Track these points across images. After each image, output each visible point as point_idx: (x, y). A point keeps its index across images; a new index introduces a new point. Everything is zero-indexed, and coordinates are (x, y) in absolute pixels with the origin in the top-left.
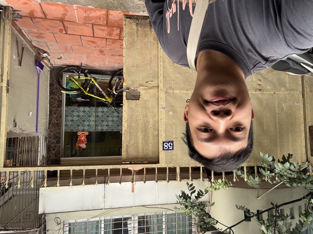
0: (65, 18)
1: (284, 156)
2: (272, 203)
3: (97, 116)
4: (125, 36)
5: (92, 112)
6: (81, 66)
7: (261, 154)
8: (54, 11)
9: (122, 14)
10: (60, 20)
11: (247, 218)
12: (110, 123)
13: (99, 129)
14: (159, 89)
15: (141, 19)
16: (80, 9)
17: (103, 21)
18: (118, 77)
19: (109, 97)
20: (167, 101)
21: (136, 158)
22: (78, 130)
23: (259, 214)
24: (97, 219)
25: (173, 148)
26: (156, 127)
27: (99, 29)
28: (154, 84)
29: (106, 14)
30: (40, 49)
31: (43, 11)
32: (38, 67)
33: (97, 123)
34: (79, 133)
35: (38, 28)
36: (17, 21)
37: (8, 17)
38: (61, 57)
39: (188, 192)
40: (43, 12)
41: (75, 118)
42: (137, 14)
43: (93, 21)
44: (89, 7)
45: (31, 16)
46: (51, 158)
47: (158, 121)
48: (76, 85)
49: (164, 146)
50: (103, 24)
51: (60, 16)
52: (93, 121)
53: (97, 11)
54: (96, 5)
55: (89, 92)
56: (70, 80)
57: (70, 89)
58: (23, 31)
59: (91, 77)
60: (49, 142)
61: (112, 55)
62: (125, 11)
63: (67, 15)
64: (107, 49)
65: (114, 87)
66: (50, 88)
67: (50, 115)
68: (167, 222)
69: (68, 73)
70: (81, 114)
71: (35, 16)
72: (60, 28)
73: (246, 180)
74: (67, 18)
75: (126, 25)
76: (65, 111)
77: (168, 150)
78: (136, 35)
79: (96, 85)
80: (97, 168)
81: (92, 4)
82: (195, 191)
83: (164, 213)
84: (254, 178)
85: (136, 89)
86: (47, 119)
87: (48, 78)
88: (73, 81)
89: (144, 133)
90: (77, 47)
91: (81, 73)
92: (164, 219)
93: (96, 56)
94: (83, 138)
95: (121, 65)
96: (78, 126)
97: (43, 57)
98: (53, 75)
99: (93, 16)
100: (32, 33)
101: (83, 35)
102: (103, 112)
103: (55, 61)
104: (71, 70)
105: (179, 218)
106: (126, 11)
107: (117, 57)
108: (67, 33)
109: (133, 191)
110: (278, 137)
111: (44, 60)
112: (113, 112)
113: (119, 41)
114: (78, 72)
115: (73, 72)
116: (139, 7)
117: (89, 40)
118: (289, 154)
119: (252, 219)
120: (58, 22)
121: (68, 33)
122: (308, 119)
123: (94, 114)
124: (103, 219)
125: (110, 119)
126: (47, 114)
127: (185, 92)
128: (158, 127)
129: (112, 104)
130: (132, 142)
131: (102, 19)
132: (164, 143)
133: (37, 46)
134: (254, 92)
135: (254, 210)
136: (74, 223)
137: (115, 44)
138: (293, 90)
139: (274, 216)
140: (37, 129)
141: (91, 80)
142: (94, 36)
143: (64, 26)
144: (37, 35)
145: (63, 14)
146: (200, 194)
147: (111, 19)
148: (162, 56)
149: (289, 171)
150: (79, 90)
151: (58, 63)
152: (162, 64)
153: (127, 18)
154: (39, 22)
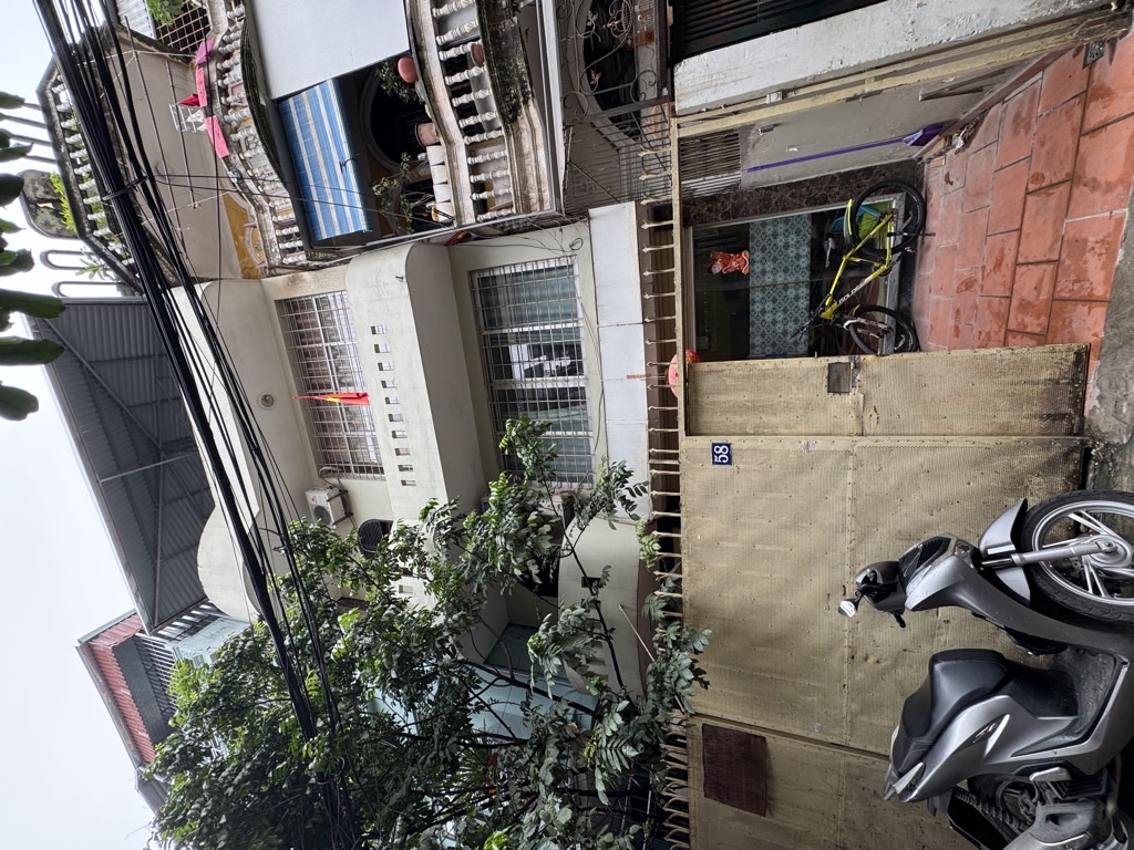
0: (1081, 187)
1: (705, 673)
2: (613, 629)
3: (786, 286)
4: (1016, 351)
5: (797, 275)
6: (924, 235)
7: (707, 632)
8: (1107, 158)
9: (1092, 339)
10: (1074, 172)
11: (588, 582)
12: (768, 318)
13: (756, 295)
14: (856, 438)
15: (1074, 392)
16: (1112, 227)
17: (1067, 290)
18: (893, 327)
19: (835, 312)
20: (825, 454)
21: (696, 391)
22: (752, 251)
23: (596, 604)
24: (580, 315)
25: (718, 463)
26: (760, 430)
27: (1042, 279)
28: (871, 424)
29: (1094, 298)
30: (977, 126)
31: (1108, 124)
32: (920, 133)
33: (768, 290)
34: (745, 255)
35: (1048, 115)
36: (1074, 56)
37: (1090, 33)
38: (952, 183)
39: (631, 482)
40: (1103, 126)
41: (780, 241)
42: (1092, 380)
43: (1068, 262)
44: (1121, 252)
45: (1091, 93)
46: (693, 207)
47: (777, 435)
48: (870, 230)
49: (720, 445)
50: (1059, 289)
51: (1090, 172)
52: (775, 280)
53: (1103, 273)
54: (1125, 269)
55: (848, 262)
56: (884, 213)
57: (858, 215)
58: (1039, 76)
59: (892, 264)
60: (727, 197)
61: (958, 311)
62: (1101, 348)
63: (1092, 192)
64: (978, 300)
65: (863, 321)
66: (859, 170)
67: (790, 185)
68: (576, 438)
69: (903, 207)
70: (792, 252)
71: (1092, 105)
72: (1047, 174)
73: (658, 593)
74: (1080, 191)
75: (1053, 351)
76: (799, 216)
77: (714, 453)
78: (1016, 380)
79: (870, 278)
80: (678, 317)
81: (1130, 258)
82: (634, 496)
83: (591, 434)
84: (663, 609)
85: (857, 384)
86: (780, 181)
87: (889, 159)
88: (880, 222)
89: (750, 405)
90: (982, 222)
91: (904, 237)
92: (580, 433)
93: (956, 270)
94: (734, 263)
95: (928, 332)
96: (763, 249)
97: (951, 137)
98: (897, 170)
99: (1086, 262)
100: (1032, 100)
101: (1023, 236)
102: (797, 298)
103: (940, 169)
104: (911, 213)
105: (582, 460)
106: (1104, 350)
107: (952, 323)
108: (1028, 193)
109: (629, 377)
110: (743, 670)
111: (943, 141)
112: (796, 321)
113: (1003, 330)
114: (905, 230)
115: (906, 216)
116: (1118, 387)
117: (1006, 252)
118: (708, 683)
119: (587, 589)
120: (1068, 169)
121: (1029, 198)
122: (782, 741)
123: (791, 279)
124: (581, 324)
125: (780, 316)
126: (793, 178)
127: (849, 495)
128: (764, 434)
129: (817, 320)
130: (728, 381)
131: (1075, 288)
132: (728, 445)
133: (986, 119)
134: (846, 644)
135: (603, 594)
136: (573, 273)
137: (991, 318)
138: (852, 729)
139: (592, 629)
140: (755, 169)
141: (884, 263)
142: (1017, 264)
143: (1052, 186)
144: (1024, 115)
145: (1095, 180)
146: (628, 504)
147: (1075, 310)
148: (951, 444)
149: (676, 675)
150: (856, 238)
151: (935, 175)
152: (927, 444)
153: (1078, 354)
154: (1069, 115)
